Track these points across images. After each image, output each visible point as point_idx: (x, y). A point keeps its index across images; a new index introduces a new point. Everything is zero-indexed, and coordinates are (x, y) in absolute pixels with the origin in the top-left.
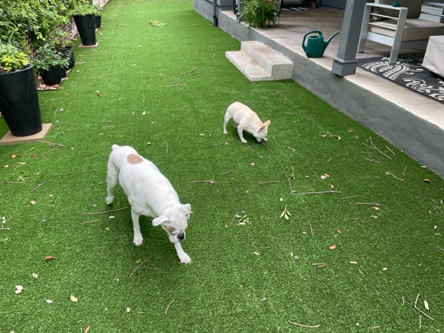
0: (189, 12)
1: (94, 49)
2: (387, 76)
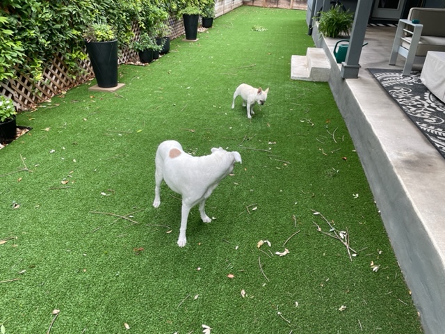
0: (299, 21)
1: (192, 43)
2: (383, 84)
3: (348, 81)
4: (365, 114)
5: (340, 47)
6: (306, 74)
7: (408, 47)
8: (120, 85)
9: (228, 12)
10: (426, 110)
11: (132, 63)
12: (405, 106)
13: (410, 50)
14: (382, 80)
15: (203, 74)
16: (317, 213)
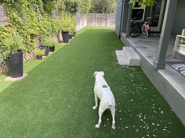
2: (182, 73)
6: (127, 62)
8: (24, 75)
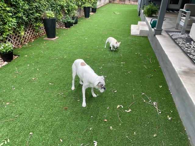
3: (157, 36)
4: (165, 50)
5: (153, 21)
6: (138, 33)
7: (184, 21)
8: (57, 37)
9: (103, 6)
10: (192, 49)
11: (62, 28)
12: (183, 47)
13: (185, 23)
14: (172, 36)
15: (93, 33)
16: (143, 94)
